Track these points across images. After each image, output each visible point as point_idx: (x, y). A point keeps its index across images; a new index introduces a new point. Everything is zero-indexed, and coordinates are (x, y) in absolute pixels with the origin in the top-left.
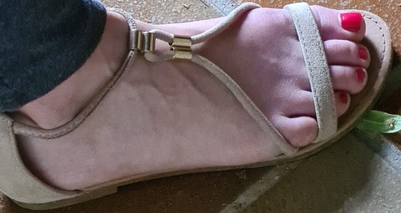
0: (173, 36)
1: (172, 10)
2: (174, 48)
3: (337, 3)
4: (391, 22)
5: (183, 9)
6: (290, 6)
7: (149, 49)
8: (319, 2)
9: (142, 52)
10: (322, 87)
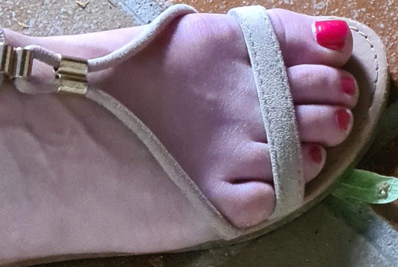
0: (60, 56)
1: (60, 10)
2: (60, 76)
3: (308, 4)
4: (388, 34)
5: (76, 9)
6: (238, 10)
7: (21, 73)
8: (280, 2)
9: (11, 77)
10: (284, 137)
